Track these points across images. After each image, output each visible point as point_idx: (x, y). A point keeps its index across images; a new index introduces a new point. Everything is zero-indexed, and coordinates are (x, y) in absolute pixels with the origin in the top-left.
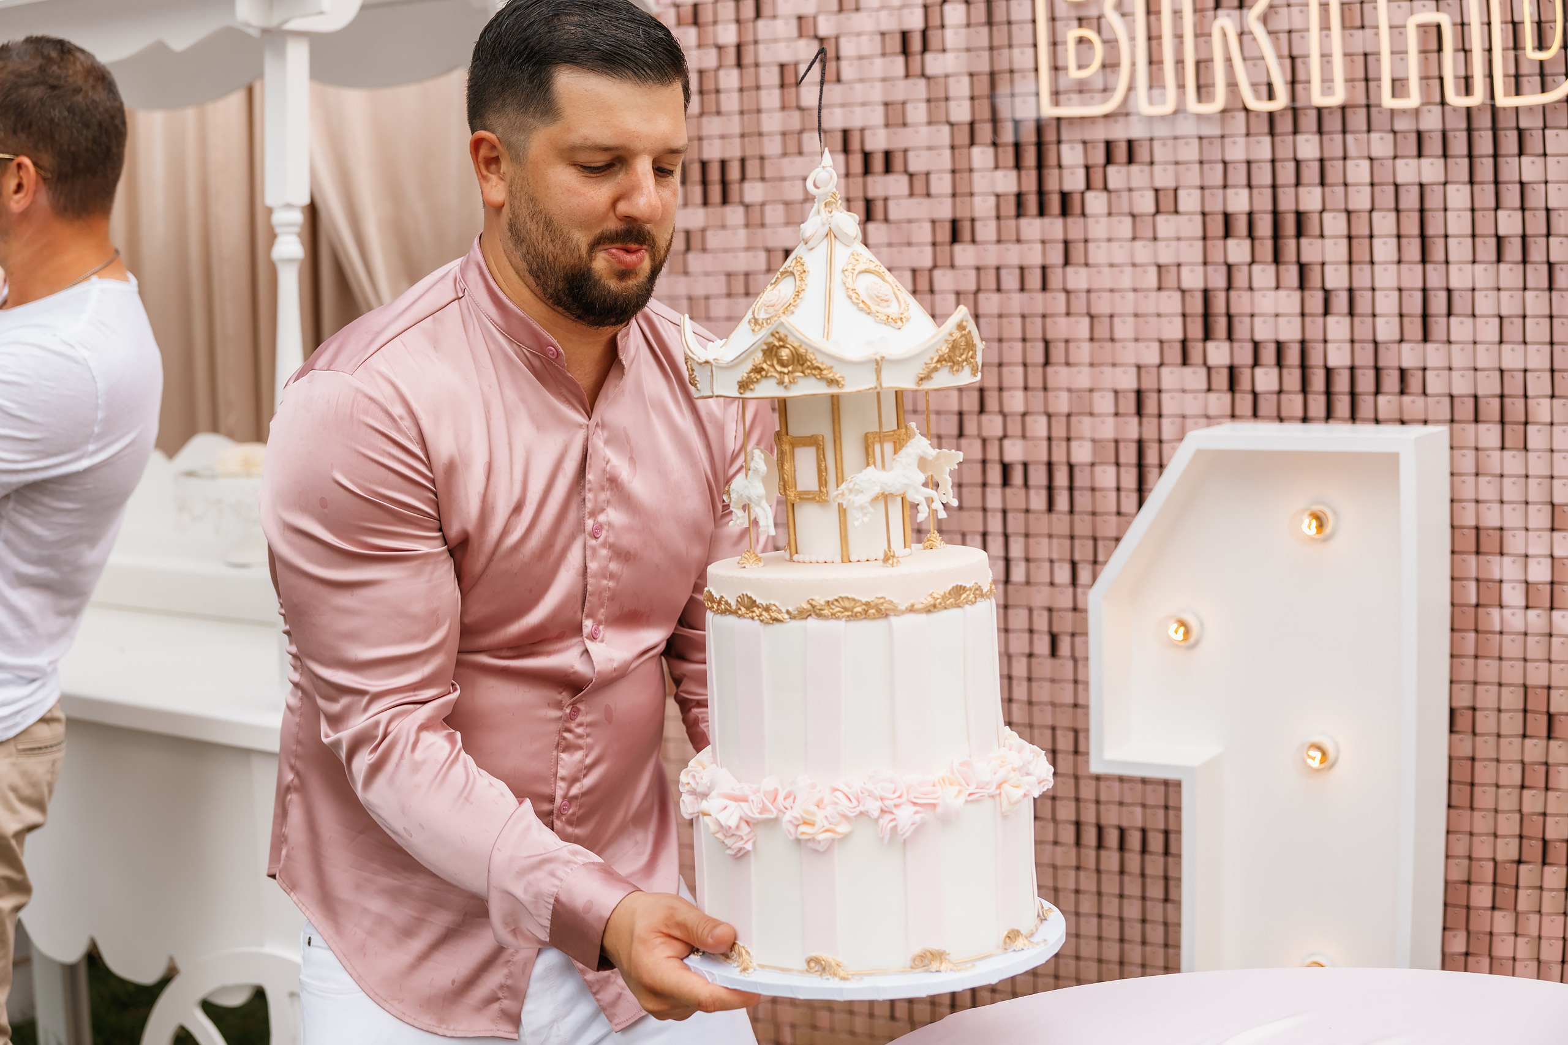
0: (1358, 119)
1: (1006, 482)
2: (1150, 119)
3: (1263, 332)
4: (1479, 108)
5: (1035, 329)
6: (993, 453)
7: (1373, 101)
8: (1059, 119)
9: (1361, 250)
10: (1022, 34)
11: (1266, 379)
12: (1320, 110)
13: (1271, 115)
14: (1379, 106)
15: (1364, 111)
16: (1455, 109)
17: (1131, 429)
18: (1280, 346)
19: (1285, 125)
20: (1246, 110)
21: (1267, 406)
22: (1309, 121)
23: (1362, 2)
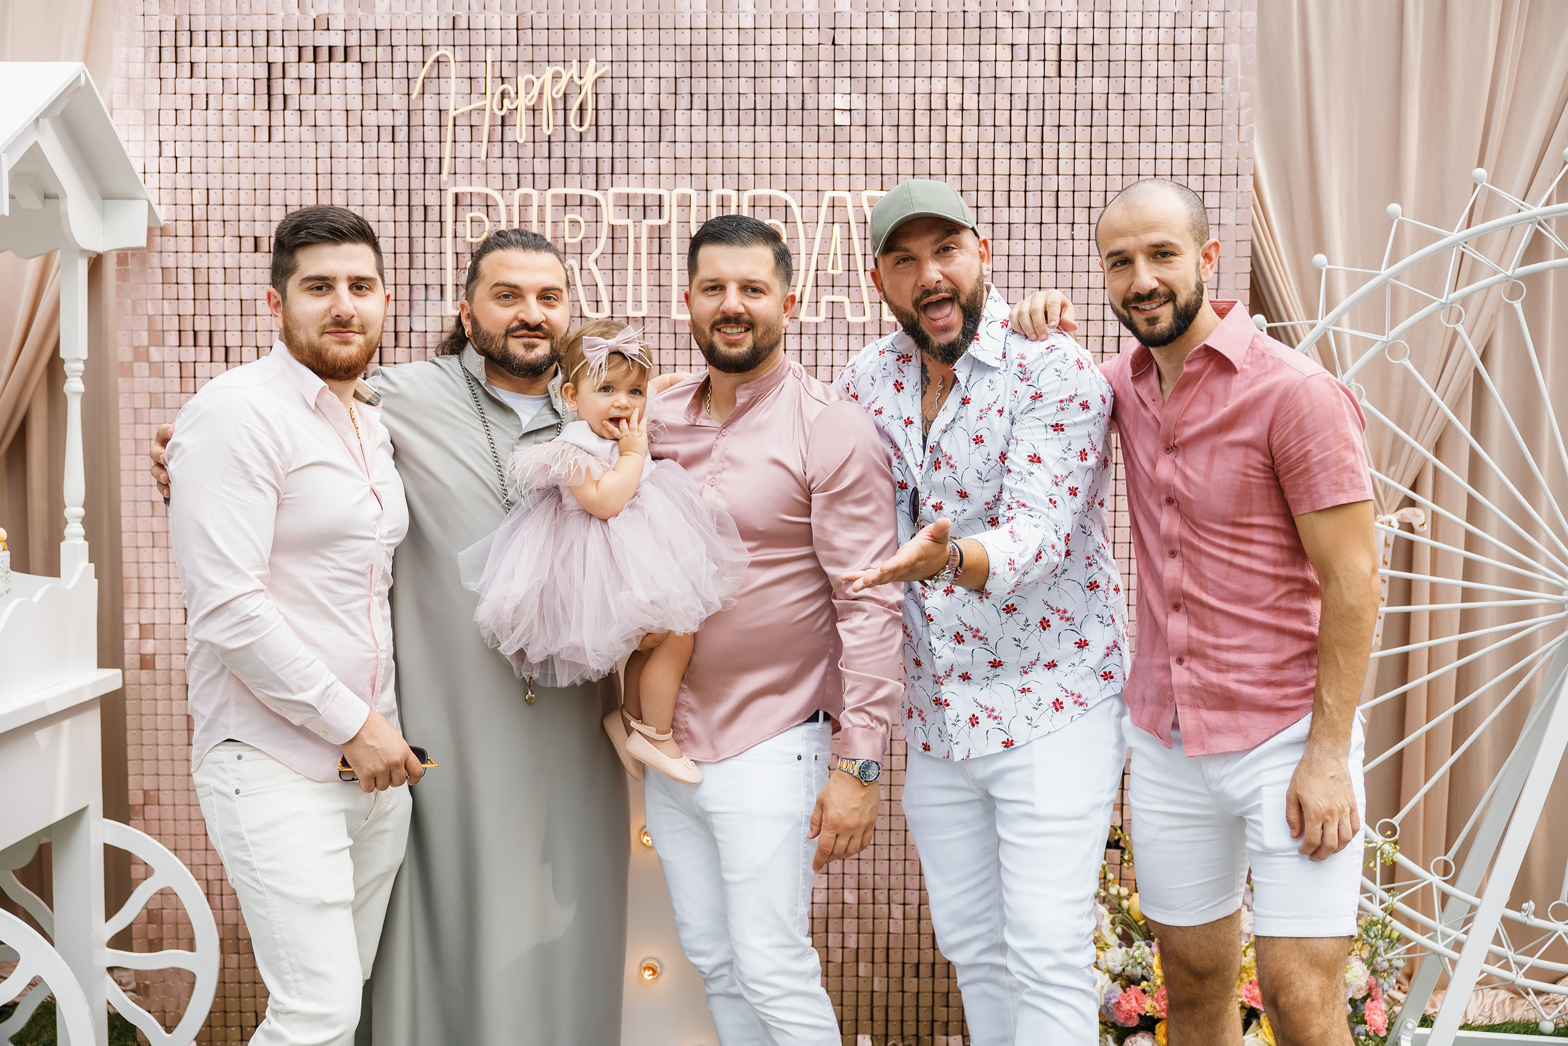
10: (433, 262)
23: (660, 253)
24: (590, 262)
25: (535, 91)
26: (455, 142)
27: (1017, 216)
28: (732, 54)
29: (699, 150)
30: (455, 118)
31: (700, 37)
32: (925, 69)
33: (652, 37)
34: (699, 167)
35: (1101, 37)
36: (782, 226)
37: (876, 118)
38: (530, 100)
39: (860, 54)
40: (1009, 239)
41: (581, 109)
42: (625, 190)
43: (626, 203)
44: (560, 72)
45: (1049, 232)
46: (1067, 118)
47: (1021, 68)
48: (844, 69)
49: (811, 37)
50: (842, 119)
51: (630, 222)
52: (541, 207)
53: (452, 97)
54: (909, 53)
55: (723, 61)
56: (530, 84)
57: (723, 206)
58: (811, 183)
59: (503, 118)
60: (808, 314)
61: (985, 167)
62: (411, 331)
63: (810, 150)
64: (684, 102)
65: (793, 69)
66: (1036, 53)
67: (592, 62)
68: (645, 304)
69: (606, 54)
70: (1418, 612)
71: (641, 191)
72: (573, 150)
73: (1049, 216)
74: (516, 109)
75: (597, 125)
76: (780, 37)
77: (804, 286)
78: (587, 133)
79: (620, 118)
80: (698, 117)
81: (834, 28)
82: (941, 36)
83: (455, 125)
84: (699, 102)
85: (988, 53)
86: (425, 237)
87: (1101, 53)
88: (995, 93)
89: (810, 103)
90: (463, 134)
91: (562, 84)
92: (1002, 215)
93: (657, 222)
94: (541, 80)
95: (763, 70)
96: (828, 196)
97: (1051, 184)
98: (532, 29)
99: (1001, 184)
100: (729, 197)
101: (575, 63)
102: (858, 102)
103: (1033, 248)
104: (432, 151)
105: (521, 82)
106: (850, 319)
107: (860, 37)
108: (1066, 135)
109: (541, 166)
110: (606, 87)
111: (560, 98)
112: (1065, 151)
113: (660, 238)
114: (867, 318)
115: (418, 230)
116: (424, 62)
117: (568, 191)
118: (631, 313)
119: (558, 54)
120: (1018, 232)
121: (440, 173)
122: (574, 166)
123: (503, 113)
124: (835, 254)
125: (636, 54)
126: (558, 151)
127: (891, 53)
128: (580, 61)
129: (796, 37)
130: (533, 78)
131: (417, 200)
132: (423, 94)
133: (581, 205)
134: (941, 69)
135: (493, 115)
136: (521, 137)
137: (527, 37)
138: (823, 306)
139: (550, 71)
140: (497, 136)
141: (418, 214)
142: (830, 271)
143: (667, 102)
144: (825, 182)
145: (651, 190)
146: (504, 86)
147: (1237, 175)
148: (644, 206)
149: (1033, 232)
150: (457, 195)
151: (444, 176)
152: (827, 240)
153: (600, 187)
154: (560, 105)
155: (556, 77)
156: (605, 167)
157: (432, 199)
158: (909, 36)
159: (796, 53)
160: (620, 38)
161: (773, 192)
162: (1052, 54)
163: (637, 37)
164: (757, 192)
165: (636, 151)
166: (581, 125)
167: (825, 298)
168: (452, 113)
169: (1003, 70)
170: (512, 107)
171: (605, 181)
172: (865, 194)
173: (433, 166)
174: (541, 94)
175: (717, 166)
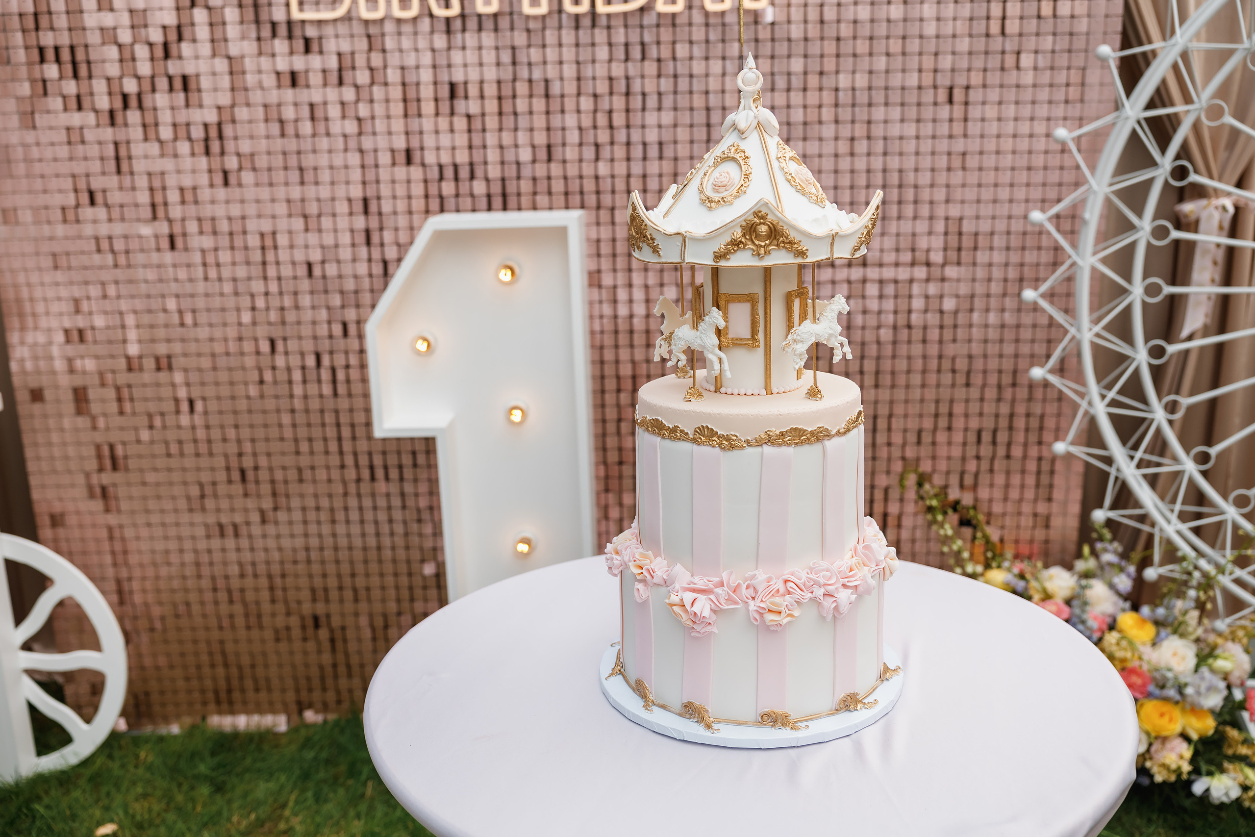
0: (504, 23)
2: (366, 22)
3: (445, 159)
4: (584, 15)
5: (293, 161)
7: (515, 9)
8: (303, 21)
9: (507, 107)
11: (448, 188)
12: (480, 16)
13: (448, 20)
14: (520, 13)
15: (507, 18)
16: (569, 15)
17: (360, 222)
18: (456, 167)
19: (458, 24)
20: (431, 16)
21: (450, 203)
22: (472, 23)
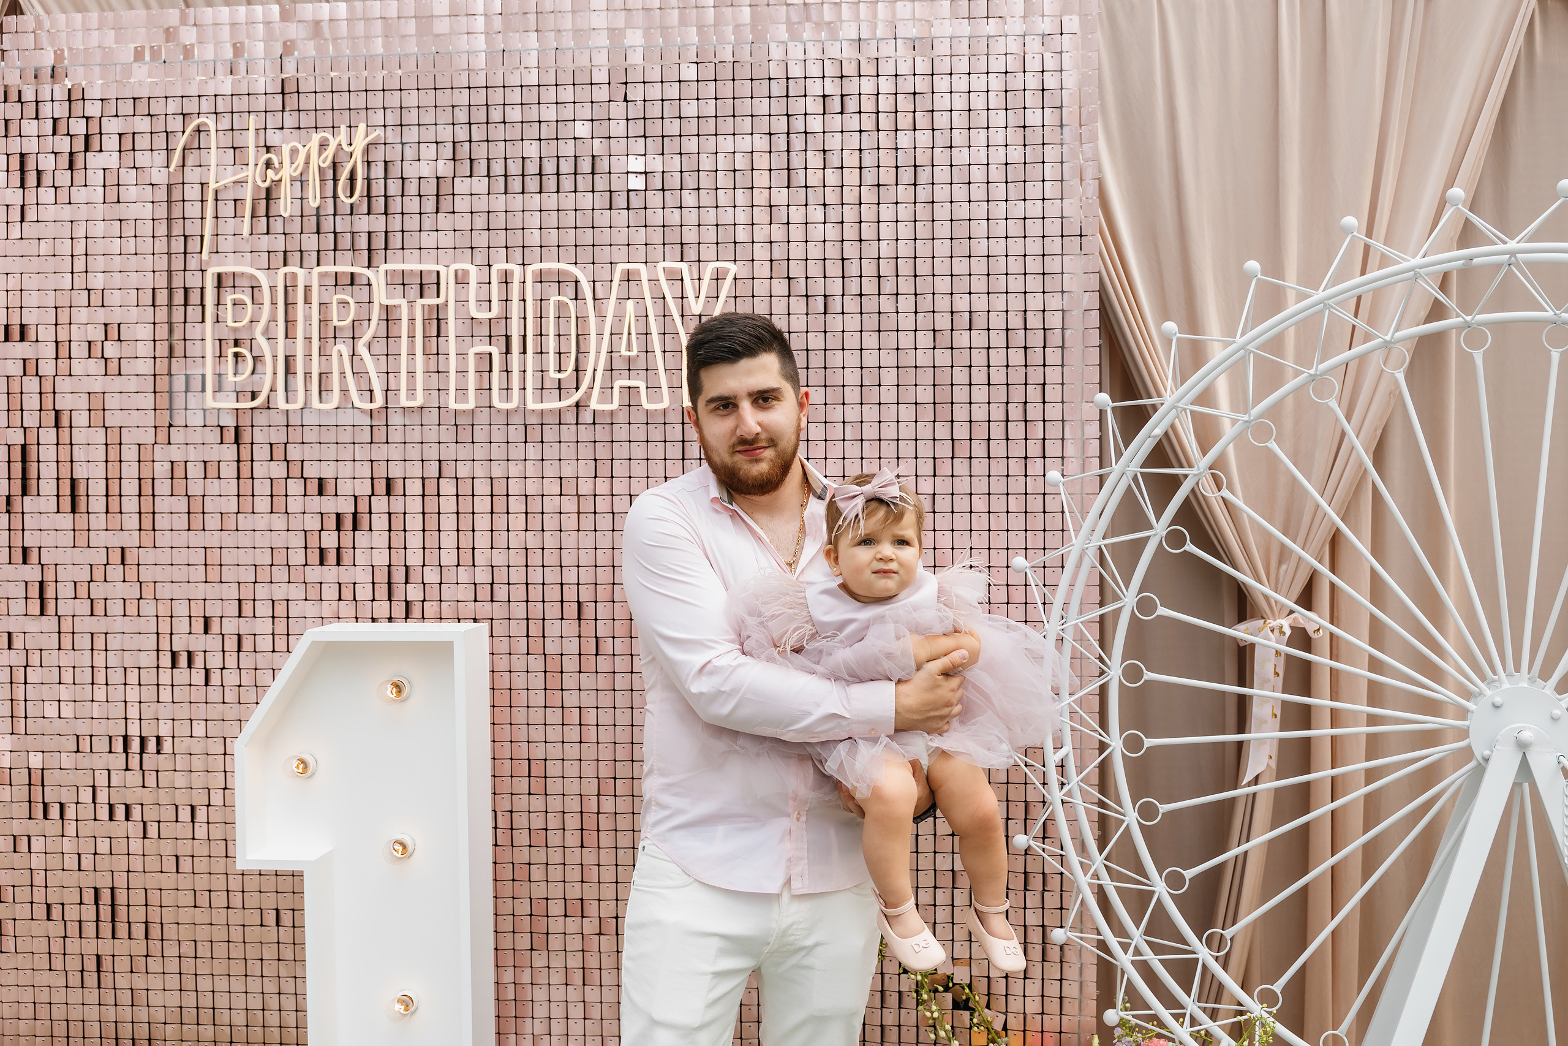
0: (432, 416)
1: (174, 665)
4: (515, 410)
6: (165, 645)
7: (442, 404)
8: (219, 410)
9: (431, 505)
10: (193, 349)
12: (405, 410)
13: (371, 412)
14: (447, 408)
15: (436, 410)
16: (499, 411)
19: (380, 419)
20: (354, 408)
21: (364, 611)
23: (438, 336)
24: (361, 349)
25: (301, 159)
26: (217, 217)
27: (835, 287)
28: (514, 114)
29: (480, 222)
30: (216, 191)
31: (479, 97)
32: (727, 125)
33: (428, 99)
34: (481, 239)
35: (922, 85)
36: (571, 304)
37: (674, 181)
38: (295, 170)
39: (654, 110)
40: (825, 313)
41: (352, 178)
42: (399, 267)
43: (401, 281)
44: (327, 139)
45: (870, 305)
46: (887, 176)
47: (835, 122)
48: (637, 128)
49: (602, 94)
50: (636, 183)
51: (404, 303)
52: (307, 289)
53: (213, 168)
54: (709, 108)
55: (504, 122)
56: (294, 152)
57: (506, 282)
58: (603, 254)
59: (268, 190)
60: (600, 401)
61: (797, 233)
62: (171, 425)
63: (602, 218)
64: (465, 168)
65: (582, 129)
66: (852, 105)
67: (362, 127)
68: (420, 392)
69: (378, 118)
70: (1318, 737)
71: (418, 267)
72: (342, 224)
73: (870, 286)
74: (280, 180)
75: (369, 196)
76: (567, 94)
77: (595, 370)
78: (360, 205)
79: (394, 188)
80: (480, 185)
81: (626, 83)
82: (744, 88)
83: (217, 200)
84: (481, 168)
85: (797, 106)
86: (185, 322)
87: (923, 103)
88: (806, 150)
89: (602, 165)
90: (227, 209)
91: (330, 152)
92: (817, 288)
93: (435, 301)
94: (307, 148)
95: (547, 131)
96: (620, 268)
97: (870, 250)
98: (298, 92)
99: (815, 251)
100: (512, 272)
101: (343, 129)
102: (656, 164)
103: (853, 323)
104: (193, 229)
105: (286, 150)
106: (646, 405)
107: (655, 92)
108: (887, 195)
109: (310, 242)
110: (378, 155)
111: (329, 167)
112: (887, 213)
113: (438, 320)
114: (665, 404)
115: (178, 315)
116: (183, 132)
117: (338, 269)
118: (404, 402)
119: (326, 119)
120: (836, 305)
121: (201, 253)
122: (345, 241)
123: (267, 184)
124: (629, 334)
125: (411, 117)
126: (327, 225)
127: (690, 109)
128: (350, 127)
129: (584, 94)
130: (300, 147)
131: (177, 282)
132: (183, 166)
133: (352, 284)
134: (745, 125)
135: (256, 187)
136: (286, 211)
137: (292, 101)
138: (616, 391)
139: (316, 138)
140: (262, 210)
141: (179, 298)
142: (624, 353)
143: (444, 168)
144: (619, 254)
145: (430, 267)
146: (269, 155)
147: (1081, 236)
148: (421, 285)
149: (852, 305)
150: (219, 275)
151: (205, 255)
152: (619, 318)
153: (374, 263)
154: (330, 174)
155: (323, 145)
156: (379, 242)
157: (193, 281)
158: (709, 90)
159: (585, 112)
160: (393, 100)
161: (562, 266)
162: (868, 105)
163: (411, 99)
164: (544, 266)
165: (412, 223)
166: (351, 196)
167: (617, 384)
168: (213, 186)
169: (815, 124)
170: (276, 178)
171: (379, 256)
172: (661, 265)
173: (193, 245)
174: (307, 163)
175: (499, 238)
